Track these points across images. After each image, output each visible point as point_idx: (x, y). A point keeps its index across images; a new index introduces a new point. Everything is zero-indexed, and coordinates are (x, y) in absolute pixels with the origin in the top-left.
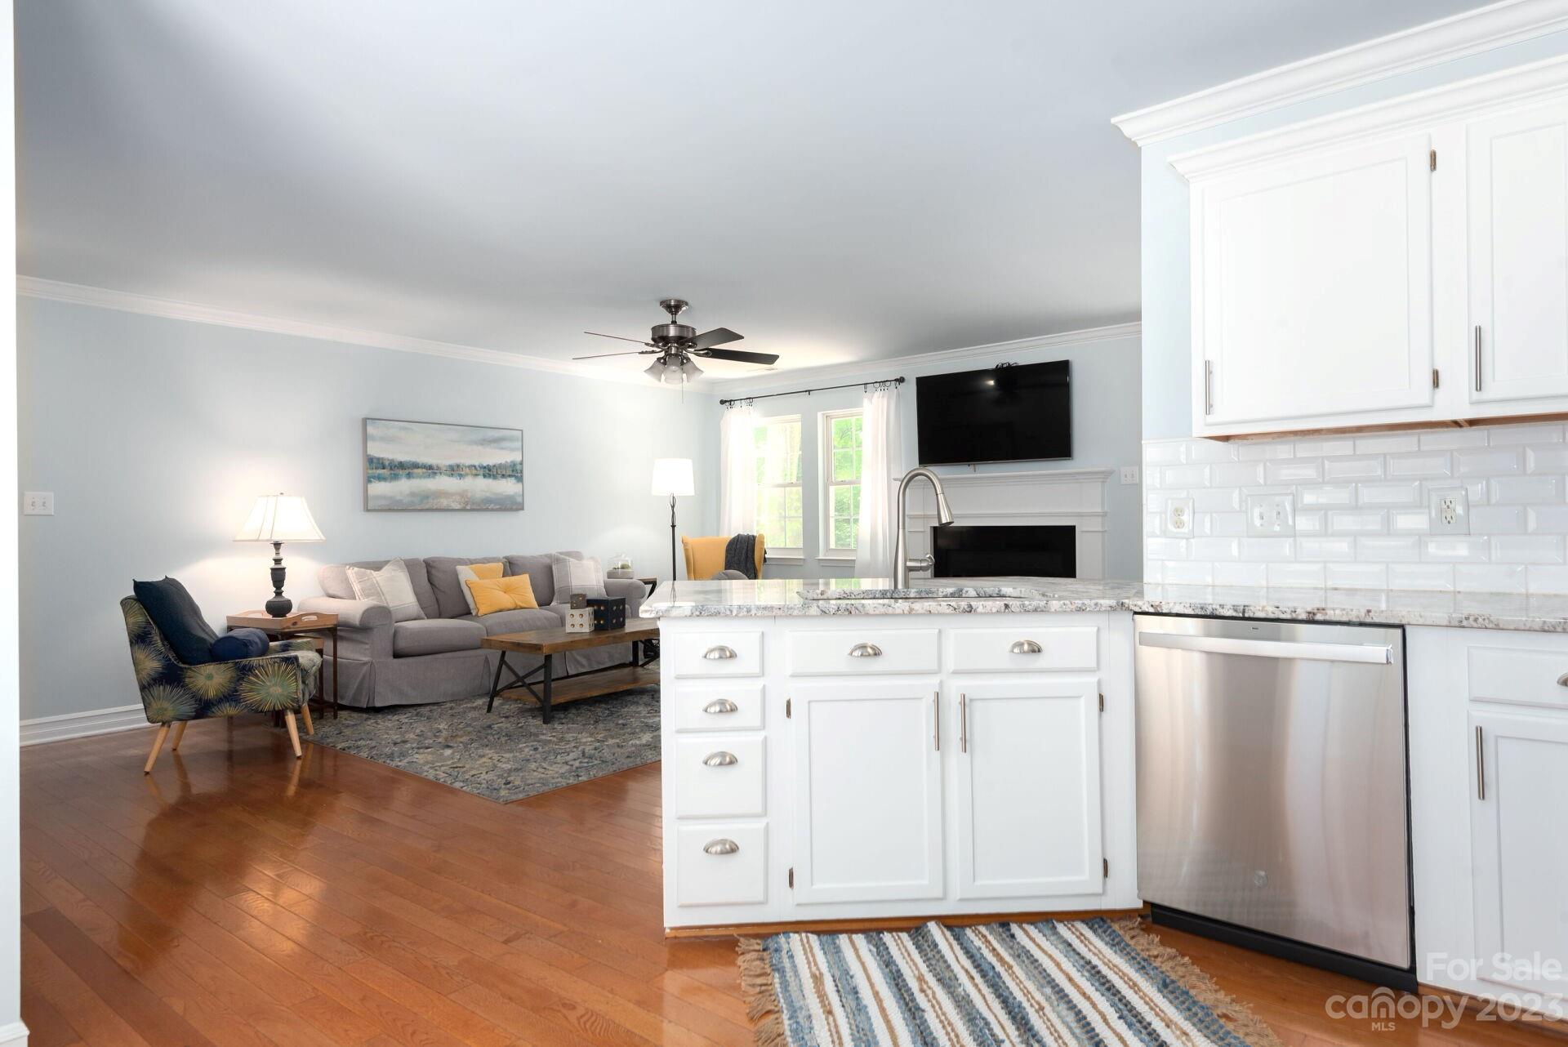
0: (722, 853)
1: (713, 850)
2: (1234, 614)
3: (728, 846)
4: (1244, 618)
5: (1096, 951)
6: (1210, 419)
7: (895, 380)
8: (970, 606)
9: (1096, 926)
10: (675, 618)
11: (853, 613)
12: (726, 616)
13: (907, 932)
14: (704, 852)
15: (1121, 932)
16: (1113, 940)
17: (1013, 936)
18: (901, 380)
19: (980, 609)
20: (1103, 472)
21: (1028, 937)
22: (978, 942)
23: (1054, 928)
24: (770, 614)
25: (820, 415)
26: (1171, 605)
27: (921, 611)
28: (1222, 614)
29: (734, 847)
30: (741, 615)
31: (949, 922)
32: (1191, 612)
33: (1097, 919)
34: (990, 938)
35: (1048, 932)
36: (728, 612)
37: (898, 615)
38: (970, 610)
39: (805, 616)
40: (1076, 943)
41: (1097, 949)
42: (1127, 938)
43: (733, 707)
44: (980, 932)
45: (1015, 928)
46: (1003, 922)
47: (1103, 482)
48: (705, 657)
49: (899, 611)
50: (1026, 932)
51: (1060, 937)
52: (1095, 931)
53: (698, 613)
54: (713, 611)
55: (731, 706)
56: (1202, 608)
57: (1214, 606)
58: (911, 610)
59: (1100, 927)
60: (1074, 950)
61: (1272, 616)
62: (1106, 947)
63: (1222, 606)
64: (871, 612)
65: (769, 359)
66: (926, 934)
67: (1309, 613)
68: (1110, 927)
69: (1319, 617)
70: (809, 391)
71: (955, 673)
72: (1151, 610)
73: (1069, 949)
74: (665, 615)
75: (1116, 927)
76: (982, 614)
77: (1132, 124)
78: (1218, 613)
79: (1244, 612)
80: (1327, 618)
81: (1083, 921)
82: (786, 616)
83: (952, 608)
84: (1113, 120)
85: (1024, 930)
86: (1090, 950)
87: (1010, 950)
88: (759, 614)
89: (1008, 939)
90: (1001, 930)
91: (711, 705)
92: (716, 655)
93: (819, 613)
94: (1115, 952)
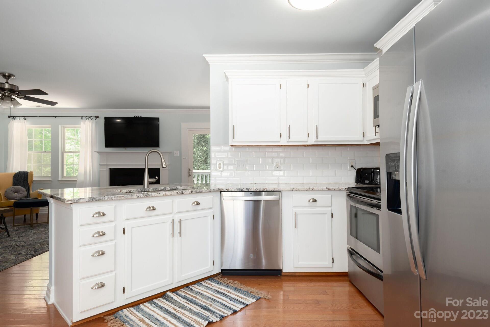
0: (99, 288)
1: (94, 288)
2: (247, 190)
3: (100, 285)
4: (249, 191)
5: (214, 286)
6: (234, 140)
7: (95, 117)
8: (182, 192)
9: (211, 280)
10: (82, 202)
11: (148, 196)
12: (103, 200)
13: (161, 298)
14: (92, 289)
15: (218, 280)
16: (217, 282)
17: (191, 289)
18: (97, 117)
19: (185, 193)
20: (169, 152)
21: (195, 288)
22: (184, 294)
23: (201, 283)
24: (119, 199)
25: (60, 126)
26: (231, 189)
27: (169, 194)
28: (244, 190)
29: (103, 284)
30: (109, 199)
31: (172, 290)
32: (236, 190)
33: (210, 278)
34: (186, 291)
35: (200, 285)
36: (104, 199)
37: (162, 196)
38: (182, 193)
39: (132, 198)
40: (208, 286)
41: (214, 285)
42: (220, 281)
43: (104, 233)
44: (182, 291)
45: (190, 286)
46: (187, 286)
47: (169, 155)
48: (93, 216)
49: (162, 195)
50: (194, 287)
51: (204, 285)
52: (211, 281)
53: (91, 200)
54: (98, 199)
55: (102, 233)
56: (239, 189)
57: (242, 189)
58: (166, 194)
59: (212, 280)
60: (209, 288)
61: (255, 190)
62: (216, 284)
63: (244, 189)
64: (154, 196)
65: (53, 103)
66: (167, 296)
67: (263, 189)
68: (214, 279)
69: (265, 190)
70: (55, 117)
71: (177, 213)
72: (226, 190)
73: (208, 288)
74: (78, 201)
75: (216, 279)
76: (186, 194)
77: (209, 58)
78: (243, 190)
79: (249, 190)
80: (267, 190)
81: (207, 280)
82: (125, 199)
83: (177, 193)
84: (204, 55)
85: (193, 287)
86: (213, 286)
87: (193, 293)
88: (116, 199)
89: (191, 290)
90: (187, 288)
91: (95, 234)
92: (97, 215)
93: (137, 197)
94: (219, 285)
